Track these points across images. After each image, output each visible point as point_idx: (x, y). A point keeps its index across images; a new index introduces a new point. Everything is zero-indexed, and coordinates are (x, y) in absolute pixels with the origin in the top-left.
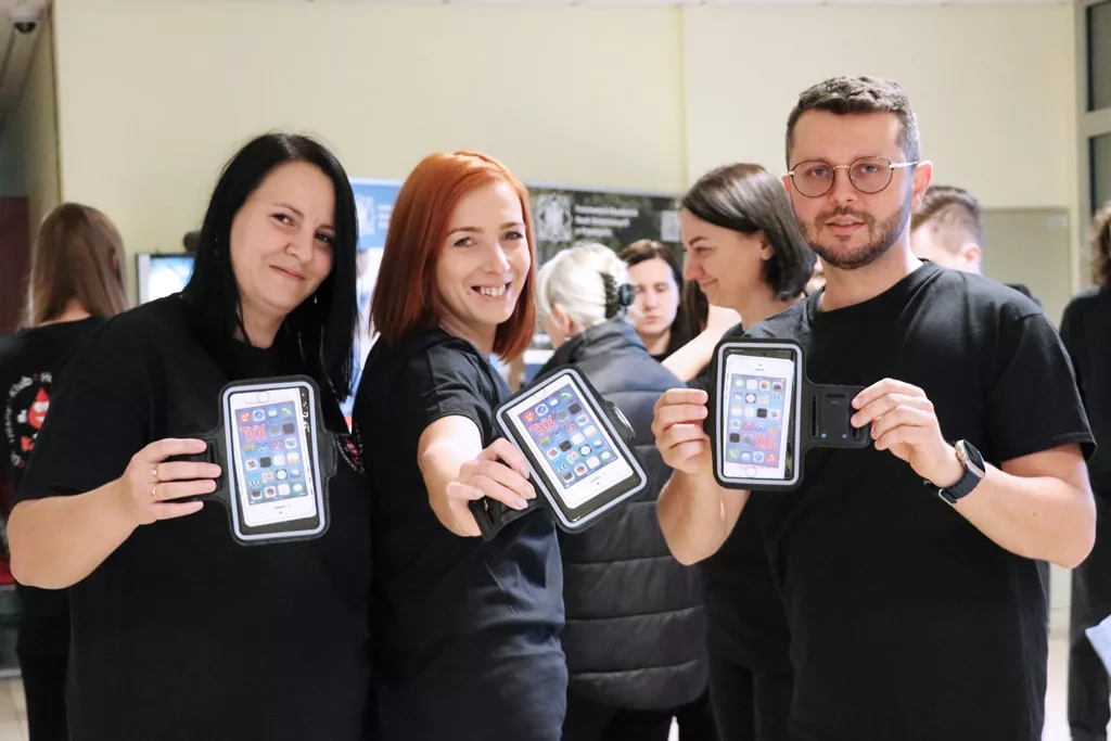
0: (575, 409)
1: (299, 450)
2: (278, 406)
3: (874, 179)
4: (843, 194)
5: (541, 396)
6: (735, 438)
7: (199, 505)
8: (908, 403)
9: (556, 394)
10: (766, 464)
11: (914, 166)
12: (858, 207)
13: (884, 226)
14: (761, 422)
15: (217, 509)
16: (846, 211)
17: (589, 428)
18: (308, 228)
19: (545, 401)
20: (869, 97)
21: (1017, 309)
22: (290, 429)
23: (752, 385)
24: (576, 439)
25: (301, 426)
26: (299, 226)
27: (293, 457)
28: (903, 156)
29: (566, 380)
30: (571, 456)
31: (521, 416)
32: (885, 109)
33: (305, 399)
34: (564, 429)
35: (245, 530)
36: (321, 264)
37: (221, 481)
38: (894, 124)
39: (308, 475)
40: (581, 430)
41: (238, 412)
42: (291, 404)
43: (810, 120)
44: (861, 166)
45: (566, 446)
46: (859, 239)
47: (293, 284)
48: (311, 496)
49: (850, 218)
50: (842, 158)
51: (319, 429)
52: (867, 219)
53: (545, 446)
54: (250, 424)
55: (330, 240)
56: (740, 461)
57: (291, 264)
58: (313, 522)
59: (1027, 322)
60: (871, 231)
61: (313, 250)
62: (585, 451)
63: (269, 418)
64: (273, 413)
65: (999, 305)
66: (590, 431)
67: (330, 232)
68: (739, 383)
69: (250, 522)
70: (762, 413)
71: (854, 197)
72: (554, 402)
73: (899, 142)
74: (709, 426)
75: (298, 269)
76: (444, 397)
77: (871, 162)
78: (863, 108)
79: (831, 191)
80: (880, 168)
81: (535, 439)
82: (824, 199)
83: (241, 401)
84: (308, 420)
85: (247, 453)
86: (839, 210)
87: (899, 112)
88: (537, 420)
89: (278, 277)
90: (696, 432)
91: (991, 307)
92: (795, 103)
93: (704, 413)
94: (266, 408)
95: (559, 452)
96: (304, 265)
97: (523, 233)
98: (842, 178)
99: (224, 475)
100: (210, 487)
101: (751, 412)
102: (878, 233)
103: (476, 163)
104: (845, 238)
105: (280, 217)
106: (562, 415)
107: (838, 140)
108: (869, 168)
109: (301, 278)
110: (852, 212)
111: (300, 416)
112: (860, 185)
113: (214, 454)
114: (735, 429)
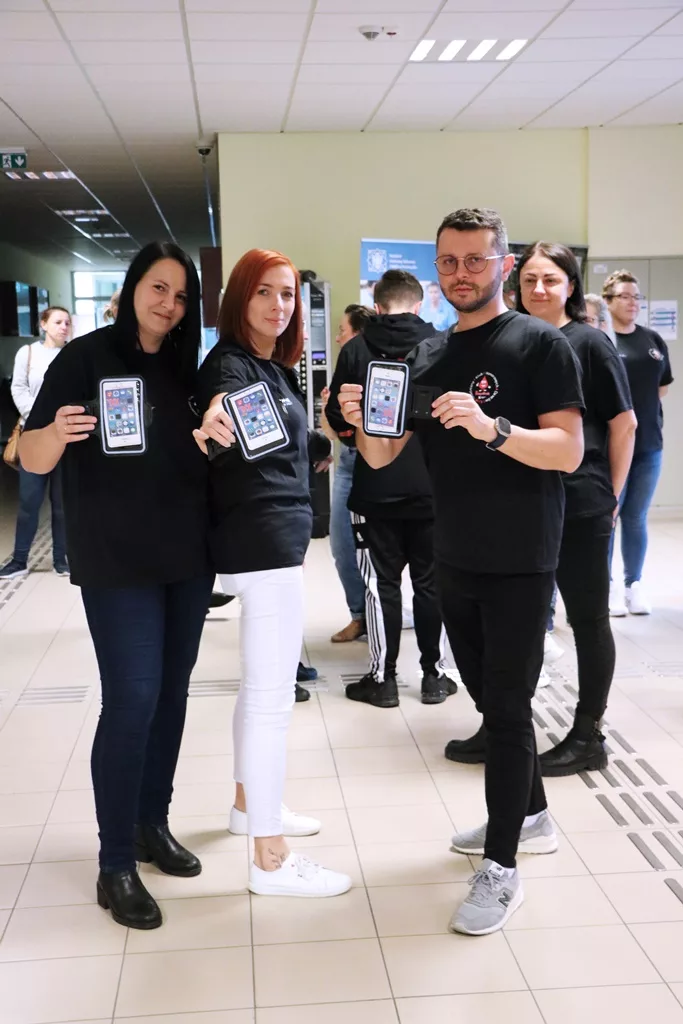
0: (263, 402)
1: (134, 412)
2: (125, 390)
3: (479, 266)
4: (460, 275)
5: (248, 393)
6: (373, 410)
7: (86, 436)
8: (460, 405)
9: (255, 393)
10: (387, 425)
11: (503, 257)
12: (470, 280)
13: (484, 290)
14: (386, 403)
15: (95, 438)
16: (463, 283)
17: (267, 412)
18: (172, 293)
19: (249, 396)
20: (476, 221)
21: (551, 335)
22: (130, 401)
23: (383, 384)
24: (260, 417)
25: (136, 400)
26: (168, 292)
27: (131, 415)
28: (495, 252)
29: (261, 387)
30: (256, 424)
31: (236, 401)
32: (485, 227)
33: (138, 387)
34: (254, 411)
35: (108, 449)
36: (179, 311)
37: (97, 425)
38: (490, 235)
39: (138, 423)
40: (263, 412)
41: (107, 392)
42: (131, 389)
43: (446, 232)
44: (471, 258)
45: (254, 419)
46: (471, 297)
47: (165, 321)
48: (139, 435)
49: (465, 286)
50: (461, 255)
51: (144, 402)
52: (474, 287)
53: (244, 418)
54: (112, 397)
55: (184, 299)
56: (376, 422)
57: (162, 311)
58: (139, 447)
59: (554, 342)
60: (477, 293)
61: (175, 303)
62: (263, 423)
63: (121, 395)
64: (123, 393)
65: (541, 332)
66: (267, 413)
67: (184, 295)
68: (377, 382)
69: (111, 445)
70: (387, 398)
71: (467, 275)
72: (253, 397)
73: (493, 245)
74: (362, 403)
75: (167, 315)
76: (225, 382)
77: (479, 256)
78: (473, 227)
79: (455, 272)
80: (482, 259)
81: (241, 413)
82: (451, 277)
83: (108, 386)
84: (139, 397)
85: (110, 412)
86: (460, 282)
87: (494, 228)
88: (243, 404)
89: (157, 318)
90: (357, 406)
91: (538, 333)
92: (440, 224)
93: (360, 397)
94: (120, 390)
95: (250, 422)
96: (171, 312)
97: (294, 293)
98: (461, 265)
99: (99, 421)
100: (92, 427)
101: (382, 397)
102: (481, 294)
103: (272, 255)
104: (463, 297)
105: (158, 287)
106: (256, 404)
107: (459, 244)
108: (477, 259)
109: (169, 318)
110: (467, 284)
111: (136, 395)
112: (471, 269)
113: (94, 411)
114: (374, 406)
